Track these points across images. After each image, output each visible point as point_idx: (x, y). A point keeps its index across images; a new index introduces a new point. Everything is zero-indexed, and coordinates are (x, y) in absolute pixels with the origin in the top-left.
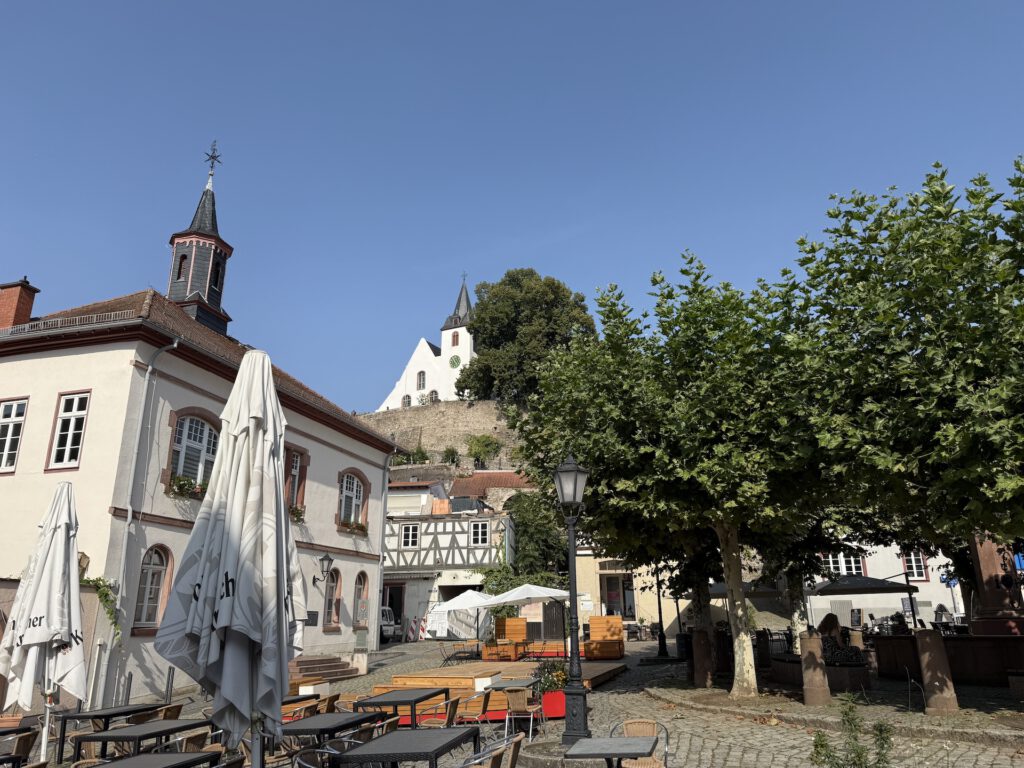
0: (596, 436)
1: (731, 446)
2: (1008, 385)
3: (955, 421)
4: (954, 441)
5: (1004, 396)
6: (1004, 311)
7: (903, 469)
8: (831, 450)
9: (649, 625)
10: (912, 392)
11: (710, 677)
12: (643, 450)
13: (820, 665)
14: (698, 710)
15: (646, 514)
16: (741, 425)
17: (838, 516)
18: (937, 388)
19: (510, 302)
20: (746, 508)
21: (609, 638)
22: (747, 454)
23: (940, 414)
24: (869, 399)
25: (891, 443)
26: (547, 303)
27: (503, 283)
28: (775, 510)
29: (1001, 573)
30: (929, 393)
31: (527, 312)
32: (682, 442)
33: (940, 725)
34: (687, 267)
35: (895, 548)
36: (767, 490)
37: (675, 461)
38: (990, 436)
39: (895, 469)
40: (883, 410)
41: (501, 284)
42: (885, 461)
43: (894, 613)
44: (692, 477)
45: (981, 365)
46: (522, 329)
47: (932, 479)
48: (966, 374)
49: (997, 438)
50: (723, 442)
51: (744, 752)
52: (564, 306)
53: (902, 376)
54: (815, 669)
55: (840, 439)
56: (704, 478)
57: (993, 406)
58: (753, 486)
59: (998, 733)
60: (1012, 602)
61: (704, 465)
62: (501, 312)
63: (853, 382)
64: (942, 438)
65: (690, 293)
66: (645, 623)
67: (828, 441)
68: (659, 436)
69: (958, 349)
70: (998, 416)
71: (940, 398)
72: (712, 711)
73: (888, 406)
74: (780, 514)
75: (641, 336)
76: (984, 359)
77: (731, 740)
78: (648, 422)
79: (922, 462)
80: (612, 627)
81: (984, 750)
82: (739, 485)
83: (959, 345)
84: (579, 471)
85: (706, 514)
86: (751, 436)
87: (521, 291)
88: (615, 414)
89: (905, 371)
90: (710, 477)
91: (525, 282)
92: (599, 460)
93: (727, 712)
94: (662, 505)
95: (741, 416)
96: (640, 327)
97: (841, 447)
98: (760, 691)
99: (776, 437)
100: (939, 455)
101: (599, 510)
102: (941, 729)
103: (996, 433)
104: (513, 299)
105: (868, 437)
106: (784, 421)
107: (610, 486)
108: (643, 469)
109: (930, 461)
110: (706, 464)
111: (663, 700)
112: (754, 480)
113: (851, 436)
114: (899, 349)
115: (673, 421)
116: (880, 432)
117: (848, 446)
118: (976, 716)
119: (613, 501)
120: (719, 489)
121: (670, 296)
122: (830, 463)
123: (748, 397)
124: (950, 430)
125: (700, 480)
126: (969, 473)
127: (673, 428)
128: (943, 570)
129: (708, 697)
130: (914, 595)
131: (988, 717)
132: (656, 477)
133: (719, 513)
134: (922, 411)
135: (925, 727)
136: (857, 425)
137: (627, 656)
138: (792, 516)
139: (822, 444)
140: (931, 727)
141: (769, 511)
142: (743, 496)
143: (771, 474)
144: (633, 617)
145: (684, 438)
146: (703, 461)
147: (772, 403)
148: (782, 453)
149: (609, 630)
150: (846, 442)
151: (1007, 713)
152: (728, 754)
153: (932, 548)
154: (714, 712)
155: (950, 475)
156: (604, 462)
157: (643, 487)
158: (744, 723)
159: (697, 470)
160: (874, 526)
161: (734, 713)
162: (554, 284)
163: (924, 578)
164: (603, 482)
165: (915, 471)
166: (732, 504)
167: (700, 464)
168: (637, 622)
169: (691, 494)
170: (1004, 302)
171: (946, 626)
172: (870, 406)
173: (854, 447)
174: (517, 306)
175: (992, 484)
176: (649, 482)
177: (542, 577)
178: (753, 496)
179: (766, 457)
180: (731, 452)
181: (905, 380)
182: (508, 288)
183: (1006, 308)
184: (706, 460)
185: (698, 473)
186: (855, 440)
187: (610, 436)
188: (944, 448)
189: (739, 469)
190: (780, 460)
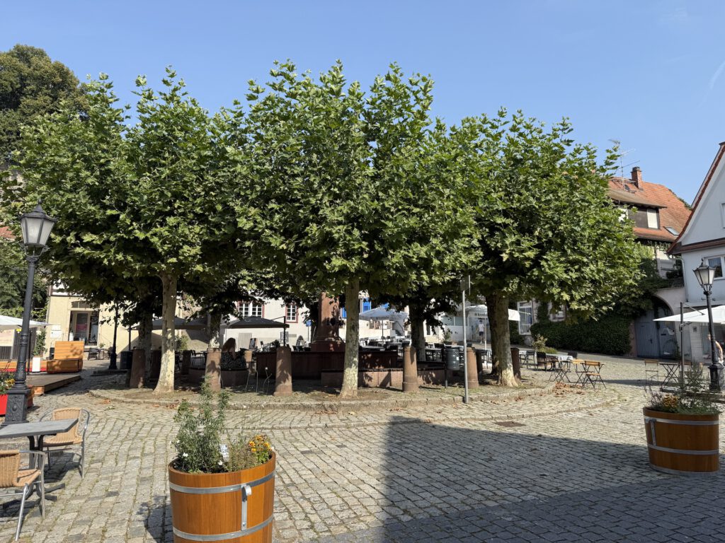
0: (70, 196)
1: (180, 219)
2: (348, 205)
3: (319, 223)
4: (315, 234)
5: (345, 212)
6: (355, 163)
7: (285, 248)
8: (246, 230)
9: (107, 348)
10: (298, 201)
11: (142, 380)
12: (109, 212)
13: (217, 370)
14: (127, 402)
15: (105, 262)
16: (190, 205)
17: (249, 278)
18: (313, 201)
19: (16, 74)
20: (183, 264)
21: (71, 357)
22: (190, 227)
23: (311, 217)
24: (273, 200)
25: (282, 231)
26: (54, 84)
27: (11, 54)
28: (204, 267)
29: (331, 317)
30: (308, 203)
31: (33, 87)
32: (142, 210)
33: (279, 401)
34: (169, 79)
35: (281, 300)
36: (200, 253)
37: (134, 224)
38: (333, 234)
39: (281, 247)
40: (281, 209)
41: (8, 54)
42: (276, 241)
43: (274, 341)
44: (147, 237)
45: (338, 192)
46: (26, 101)
47: (300, 256)
48: (329, 196)
49: (336, 236)
50: (174, 215)
51: (153, 427)
52: (70, 90)
53: (294, 189)
54: (213, 372)
55: (252, 224)
56: (155, 239)
57: (337, 217)
58: (190, 249)
59: (308, 403)
60: (333, 333)
61: (157, 230)
62: (6, 80)
63: (265, 189)
64: (310, 232)
65: (167, 100)
66: (104, 347)
67: (244, 224)
68: (126, 205)
69: (327, 180)
70: (340, 223)
71: (313, 207)
72: (137, 403)
73: (284, 207)
74: (207, 269)
75: (123, 123)
76: (340, 189)
77: (146, 420)
78: (117, 192)
79: (297, 244)
80: (75, 348)
81: (299, 413)
82: (181, 247)
83: (329, 177)
84: (46, 219)
85: (153, 266)
86: (195, 214)
87: (29, 67)
88: (89, 181)
89: (296, 187)
90: (160, 239)
91: (34, 59)
92: (72, 215)
93: (147, 403)
94: (120, 257)
95: (191, 199)
96: (122, 115)
97: (252, 229)
98: (176, 388)
99: (212, 217)
100: (306, 242)
101: (67, 256)
102: (280, 403)
103: (336, 232)
104: (20, 71)
105: (268, 225)
106: (219, 208)
107: (77, 237)
108: (109, 228)
109: (301, 245)
110: (159, 229)
111: (102, 398)
112: (192, 245)
113: (259, 223)
114: (296, 172)
115: (136, 194)
116: (276, 223)
117: (256, 229)
118: (300, 395)
119: (78, 250)
120: (165, 248)
121: (150, 97)
122: (244, 239)
123: (198, 186)
124: (313, 228)
125: (152, 240)
126: (319, 254)
127: (136, 199)
128: (304, 315)
129: (137, 394)
130: (287, 330)
131: (306, 395)
132: (118, 235)
133: (163, 266)
134: (302, 213)
135: (271, 403)
136: (264, 217)
137: (84, 370)
138: (215, 272)
139: (240, 225)
140: (274, 403)
141: (199, 268)
142: (183, 256)
143: (205, 243)
144: (95, 343)
145: (144, 207)
146: (156, 227)
147: (213, 194)
148: (215, 229)
149: (72, 351)
150: (255, 227)
151: (316, 393)
152: (141, 429)
153: (301, 303)
154: (139, 403)
155: (310, 254)
156: (75, 218)
157: (108, 241)
158: (158, 409)
159: (151, 232)
160: (270, 286)
161: (153, 403)
162: (63, 69)
163: (295, 321)
164: (72, 234)
165: (292, 250)
166: (174, 260)
167: (154, 229)
168: (98, 347)
169: (145, 250)
170: (356, 156)
171: (300, 348)
172: (273, 205)
173: (260, 231)
174: (23, 79)
175: (330, 262)
176: (112, 238)
177: (17, 312)
178: (189, 256)
179: (204, 230)
180: (179, 223)
181: (296, 192)
182: (14, 60)
183: (356, 160)
184: (158, 226)
185: (152, 235)
186: (261, 226)
187: (82, 197)
188: (310, 238)
189: (183, 237)
190: (212, 233)
